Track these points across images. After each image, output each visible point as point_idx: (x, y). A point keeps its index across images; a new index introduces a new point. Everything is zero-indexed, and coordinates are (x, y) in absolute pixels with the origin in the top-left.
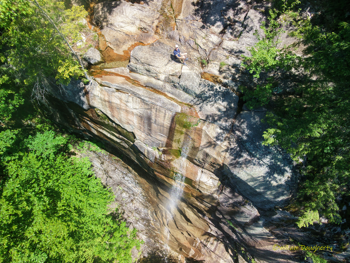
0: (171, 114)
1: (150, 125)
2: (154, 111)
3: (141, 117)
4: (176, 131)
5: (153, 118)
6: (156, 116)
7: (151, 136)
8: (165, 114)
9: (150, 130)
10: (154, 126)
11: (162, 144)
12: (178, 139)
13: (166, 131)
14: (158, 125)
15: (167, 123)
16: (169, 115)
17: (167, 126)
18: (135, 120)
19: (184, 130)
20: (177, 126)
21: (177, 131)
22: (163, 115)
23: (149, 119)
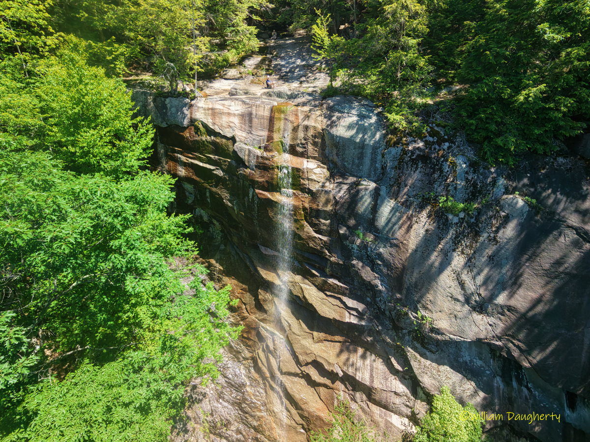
0: (269, 106)
1: (251, 121)
2: (254, 108)
3: (242, 116)
4: (275, 120)
5: (254, 112)
6: (256, 111)
7: (251, 133)
8: (265, 108)
9: (251, 127)
10: (255, 120)
11: (264, 140)
12: (278, 127)
13: (266, 123)
14: (258, 119)
15: (267, 114)
16: (268, 107)
17: (267, 116)
18: (236, 121)
19: (282, 116)
20: (276, 114)
21: (276, 118)
22: (263, 108)
23: (250, 114)
